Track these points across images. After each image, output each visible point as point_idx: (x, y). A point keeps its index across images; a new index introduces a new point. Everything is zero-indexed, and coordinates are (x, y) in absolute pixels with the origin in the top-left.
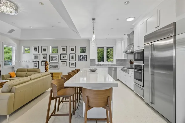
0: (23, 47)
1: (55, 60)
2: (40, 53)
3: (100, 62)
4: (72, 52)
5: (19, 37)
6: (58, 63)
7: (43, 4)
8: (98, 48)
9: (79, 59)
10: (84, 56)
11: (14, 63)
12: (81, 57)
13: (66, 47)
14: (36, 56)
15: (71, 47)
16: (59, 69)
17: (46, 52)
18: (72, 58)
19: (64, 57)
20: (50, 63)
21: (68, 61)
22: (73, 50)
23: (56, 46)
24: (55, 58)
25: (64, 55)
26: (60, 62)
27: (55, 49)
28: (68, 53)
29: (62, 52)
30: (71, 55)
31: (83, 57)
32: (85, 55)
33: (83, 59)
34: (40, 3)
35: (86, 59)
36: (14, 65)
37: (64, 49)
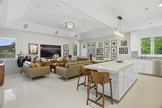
0: (82, 44)
1: (100, 52)
2: (91, 48)
3: (144, 55)
5: (79, 39)
7: (85, 18)
8: (142, 39)
9: (120, 52)
11: (78, 55)
12: (121, 50)
13: (108, 42)
14: (88, 50)
15: (112, 42)
16: (103, 59)
17: (94, 47)
18: (114, 51)
20: (97, 55)
21: (110, 54)
22: (114, 44)
23: (101, 42)
24: (100, 51)
25: (107, 49)
26: (103, 54)
27: (100, 45)
28: (110, 47)
29: (106, 46)
30: (113, 48)
31: (123, 50)
32: (125, 48)
33: (123, 52)
34: (83, 18)
35: (127, 51)
36: (78, 56)
37: (107, 44)
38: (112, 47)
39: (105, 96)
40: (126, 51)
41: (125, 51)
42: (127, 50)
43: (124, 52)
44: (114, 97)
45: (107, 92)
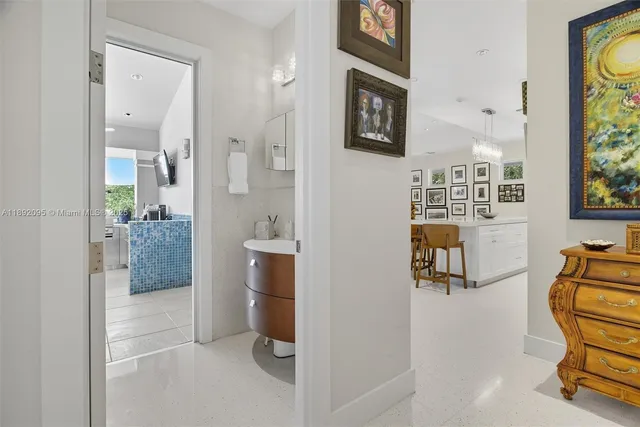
1: (439, 200)
4: (478, 179)
6: (444, 207)
9: (499, 196)
10: (513, 187)
12: (505, 191)
13: (463, 168)
15: (477, 167)
18: (481, 194)
19: (458, 193)
20: (428, 207)
21: (469, 203)
22: (482, 172)
24: (438, 196)
25: (459, 189)
26: (449, 205)
27: (438, 177)
28: (470, 183)
29: (456, 181)
30: (477, 187)
31: (511, 191)
32: (517, 185)
33: (511, 196)
35: (523, 195)
37: (459, 174)
38: (475, 183)
39: (452, 275)
40: (520, 194)
41: (517, 196)
42: (523, 191)
43: (514, 198)
44: (470, 278)
45: (456, 268)
